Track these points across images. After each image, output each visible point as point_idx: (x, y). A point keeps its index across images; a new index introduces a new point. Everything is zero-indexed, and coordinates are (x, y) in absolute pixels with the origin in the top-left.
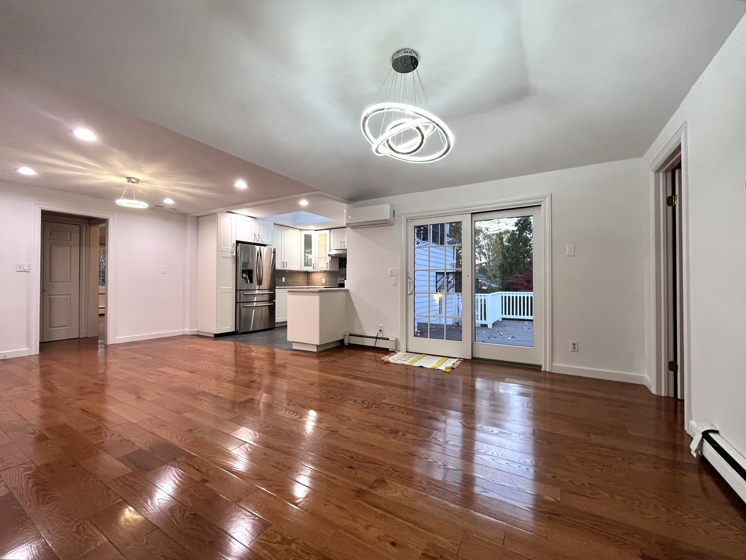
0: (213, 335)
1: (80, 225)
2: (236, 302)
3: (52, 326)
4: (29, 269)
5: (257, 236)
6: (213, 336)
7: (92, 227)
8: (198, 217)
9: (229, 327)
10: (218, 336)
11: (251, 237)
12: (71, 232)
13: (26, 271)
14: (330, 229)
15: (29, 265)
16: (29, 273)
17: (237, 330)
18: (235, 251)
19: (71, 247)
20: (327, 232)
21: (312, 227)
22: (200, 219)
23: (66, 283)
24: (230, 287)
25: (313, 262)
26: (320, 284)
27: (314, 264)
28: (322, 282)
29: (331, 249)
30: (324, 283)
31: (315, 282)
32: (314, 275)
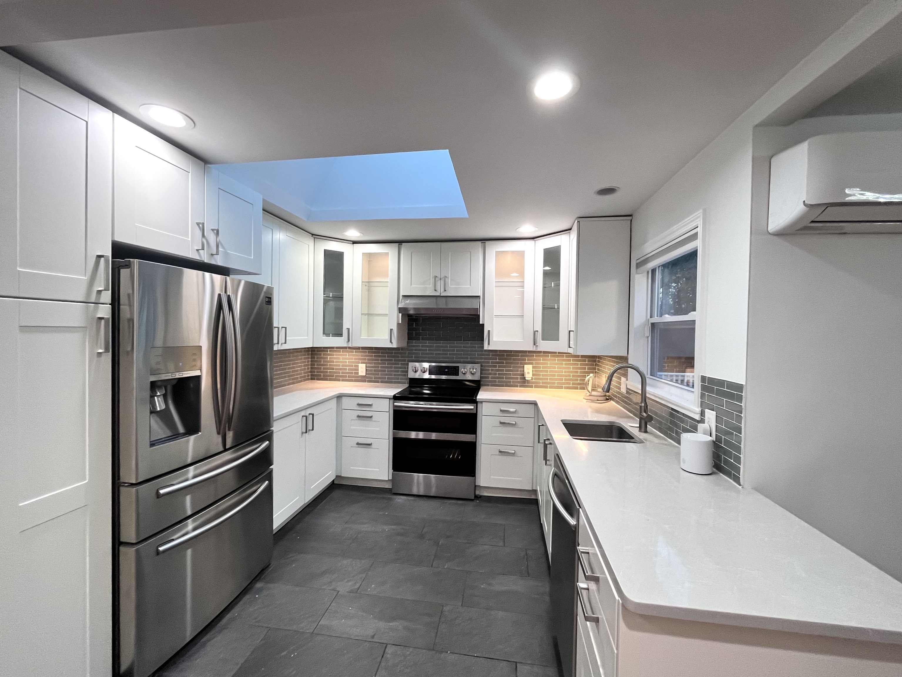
2: (117, 546)
5: (211, 238)
11: (186, 235)
14: (400, 242)
18: (107, 297)
20: (391, 251)
21: (353, 233)
25: (346, 324)
26: (349, 377)
27: (348, 329)
28: (358, 373)
29: (402, 294)
30: (364, 374)
31: (335, 373)
32: (333, 355)
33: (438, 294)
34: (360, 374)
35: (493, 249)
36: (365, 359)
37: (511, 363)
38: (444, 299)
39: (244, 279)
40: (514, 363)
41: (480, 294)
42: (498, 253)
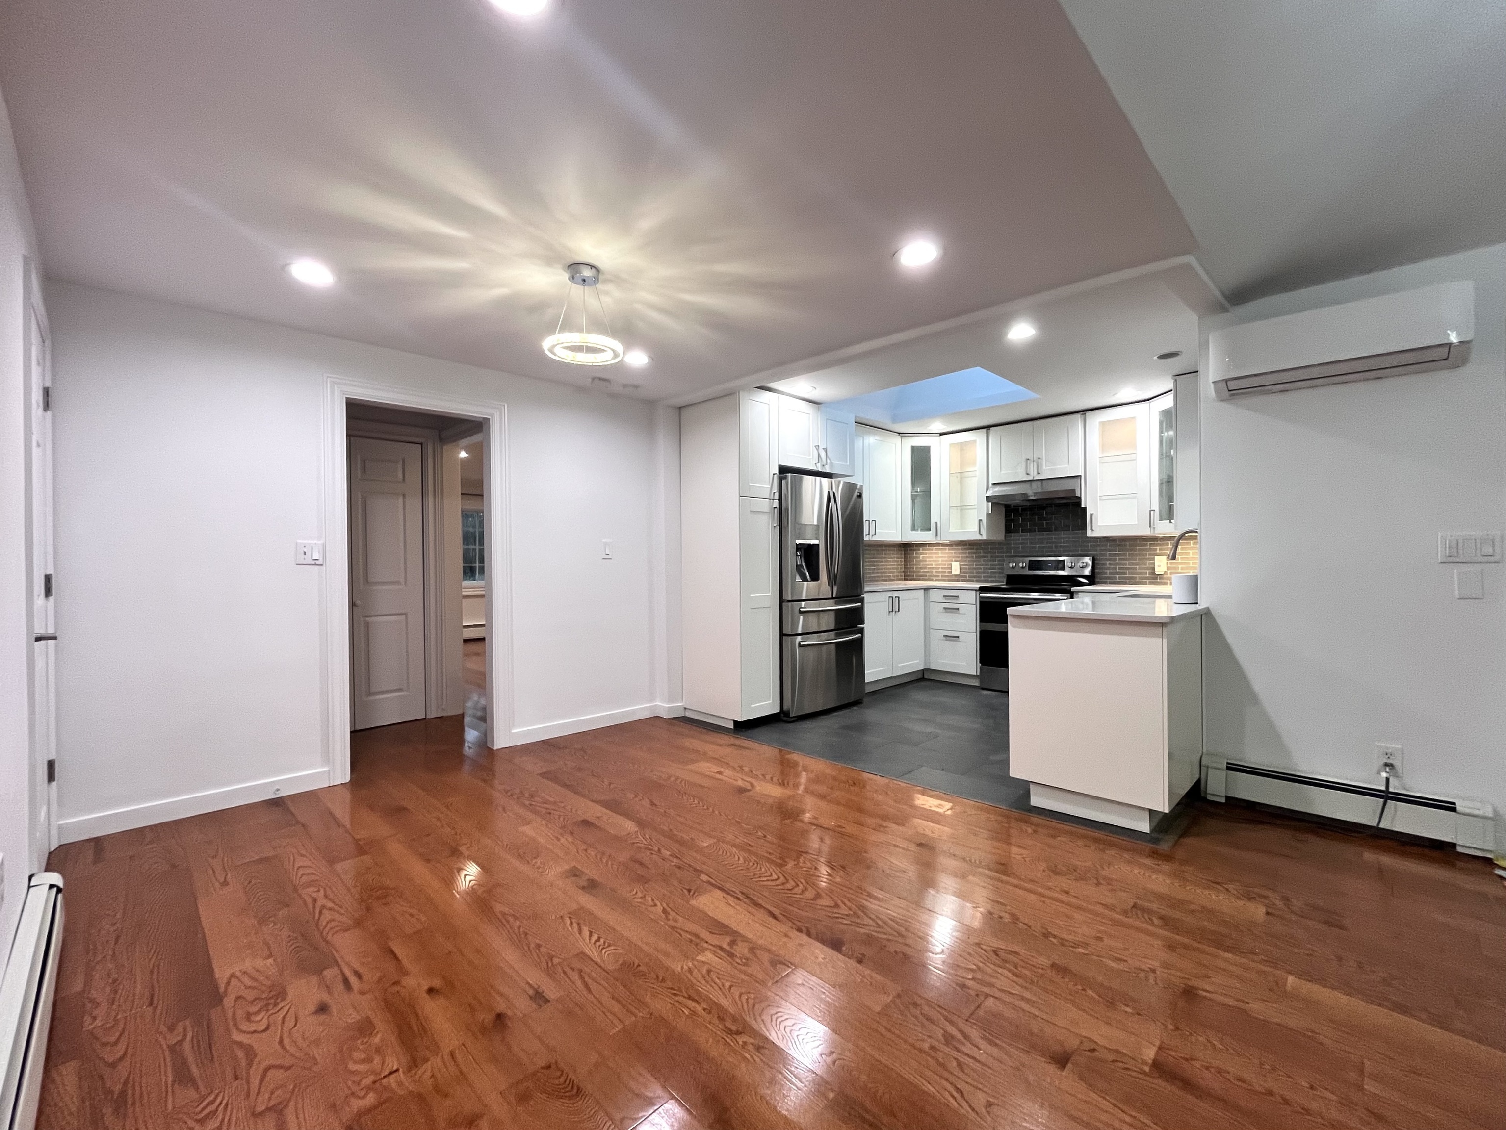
0: (732, 723)
1: (421, 444)
2: (782, 635)
3: (373, 690)
4: (324, 557)
5: (823, 454)
6: (732, 727)
7: (445, 447)
8: (680, 408)
9: (768, 705)
10: (742, 727)
11: (810, 455)
12: (404, 460)
13: (317, 562)
14: (988, 427)
15: (324, 546)
16: (324, 567)
17: (785, 708)
18: (777, 495)
19: (404, 496)
20: (978, 437)
21: (938, 426)
22: (685, 413)
23: (397, 587)
24: (768, 594)
25: (934, 518)
26: (942, 576)
27: (936, 523)
28: (951, 572)
29: (991, 482)
30: (958, 573)
31: (928, 572)
32: (926, 554)
33: (1030, 478)
34: (954, 573)
35: (1095, 420)
36: (958, 557)
37: (1136, 555)
38: (1039, 483)
39: (842, 480)
40: (1139, 555)
41: (1081, 473)
42: (1103, 424)
